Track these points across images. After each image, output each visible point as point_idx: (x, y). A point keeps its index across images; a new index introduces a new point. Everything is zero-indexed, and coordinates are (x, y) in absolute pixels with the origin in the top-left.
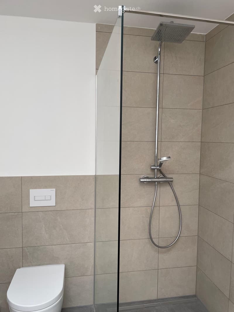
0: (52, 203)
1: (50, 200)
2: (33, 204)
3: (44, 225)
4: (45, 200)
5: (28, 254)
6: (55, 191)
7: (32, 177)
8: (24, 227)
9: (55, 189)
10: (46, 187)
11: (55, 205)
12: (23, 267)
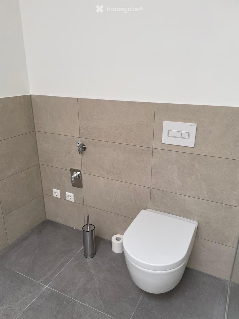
0: (190, 143)
1: (188, 138)
2: (165, 140)
3: (176, 169)
4: (181, 138)
5: (156, 196)
6: (196, 127)
7: (167, 105)
8: (153, 165)
9: (196, 124)
10: (184, 120)
11: (193, 147)
12: (150, 208)
